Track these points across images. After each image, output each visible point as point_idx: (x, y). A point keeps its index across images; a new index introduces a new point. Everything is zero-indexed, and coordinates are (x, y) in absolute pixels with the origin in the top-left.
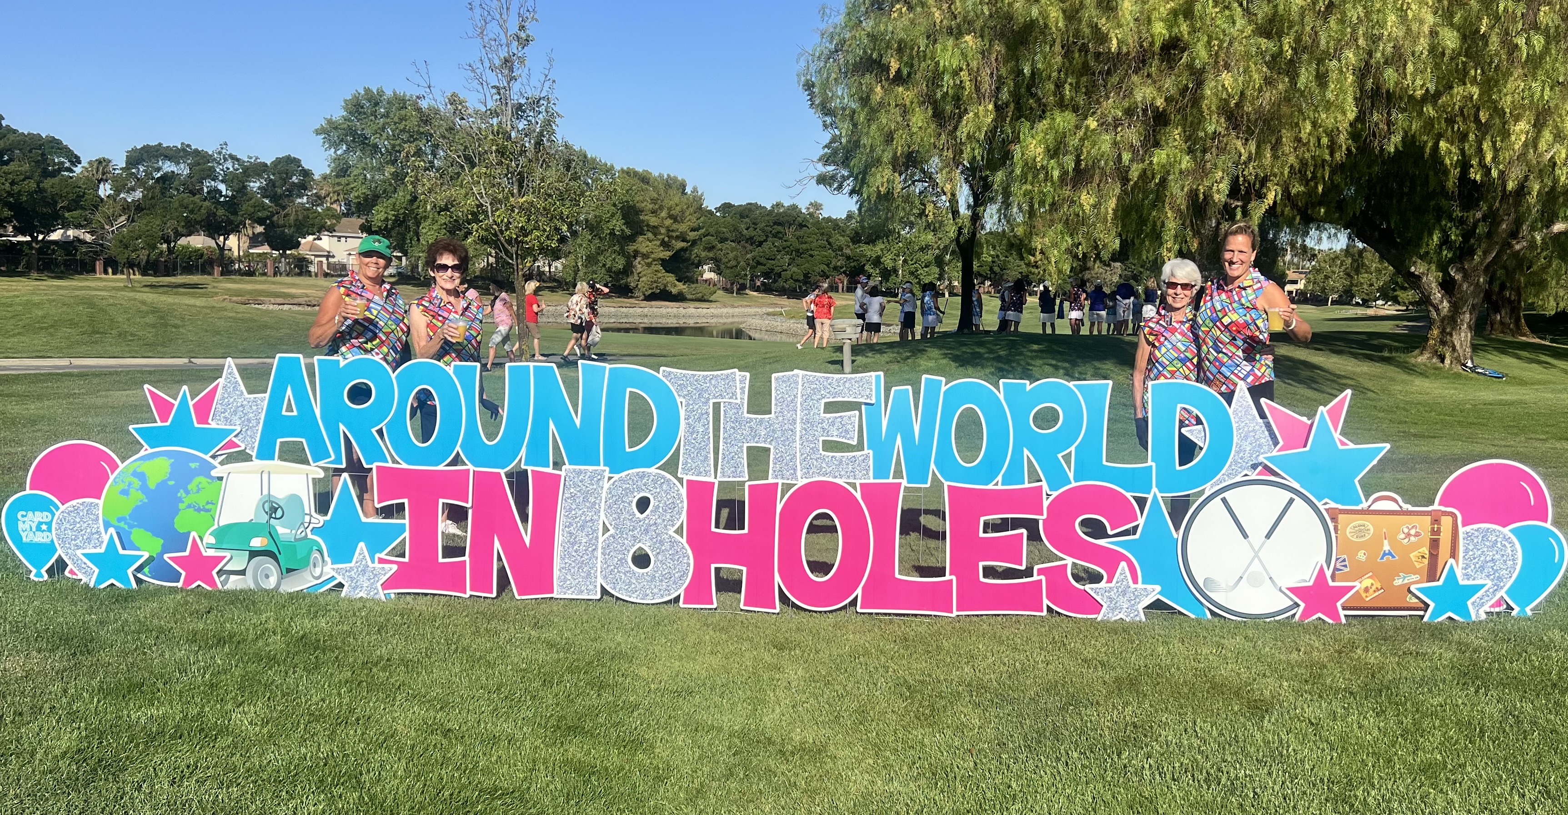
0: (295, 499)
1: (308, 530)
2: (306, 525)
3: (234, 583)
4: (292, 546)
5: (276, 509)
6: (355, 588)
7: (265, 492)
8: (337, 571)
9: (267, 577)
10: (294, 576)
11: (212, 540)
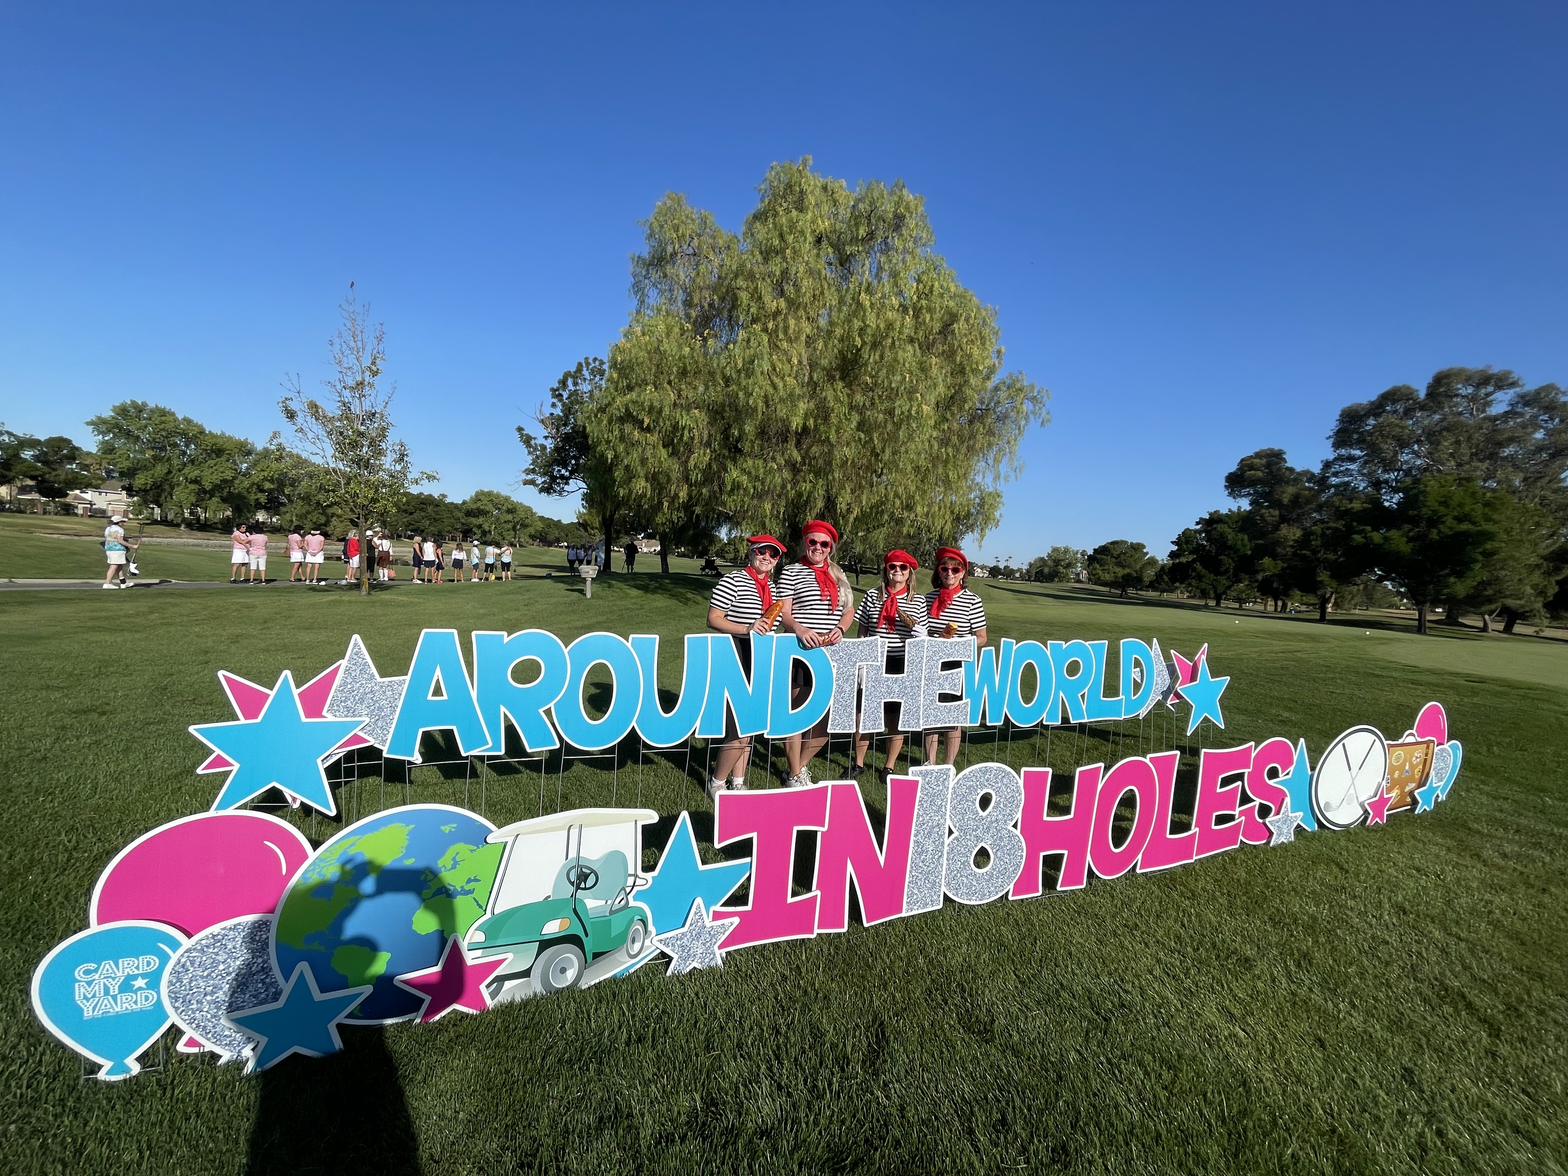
0: (616, 857)
1: (630, 897)
2: (628, 890)
3: (513, 991)
4: (604, 924)
5: (586, 876)
6: (685, 960)
7: (573, 854)
8: (665, 942)
9: (563, 971)
10: (603, 962)
11: (480, 937)
